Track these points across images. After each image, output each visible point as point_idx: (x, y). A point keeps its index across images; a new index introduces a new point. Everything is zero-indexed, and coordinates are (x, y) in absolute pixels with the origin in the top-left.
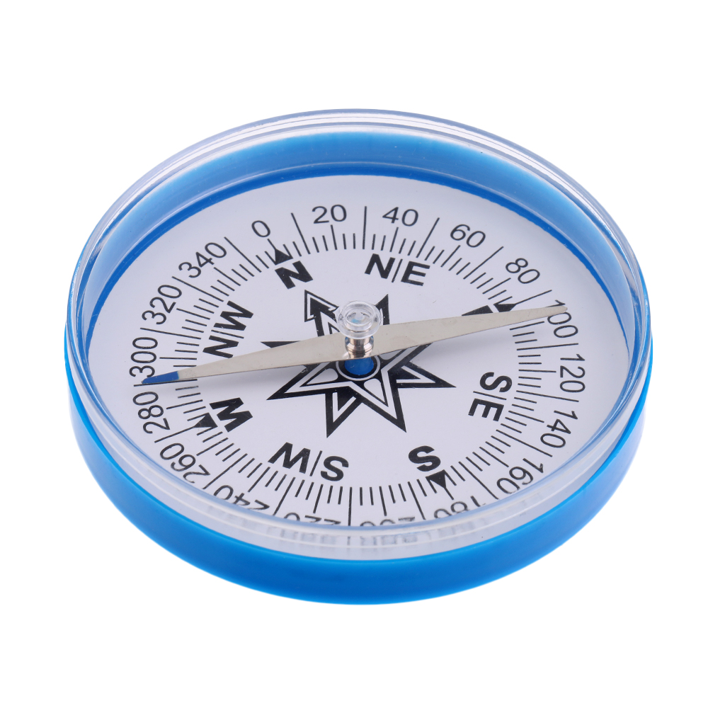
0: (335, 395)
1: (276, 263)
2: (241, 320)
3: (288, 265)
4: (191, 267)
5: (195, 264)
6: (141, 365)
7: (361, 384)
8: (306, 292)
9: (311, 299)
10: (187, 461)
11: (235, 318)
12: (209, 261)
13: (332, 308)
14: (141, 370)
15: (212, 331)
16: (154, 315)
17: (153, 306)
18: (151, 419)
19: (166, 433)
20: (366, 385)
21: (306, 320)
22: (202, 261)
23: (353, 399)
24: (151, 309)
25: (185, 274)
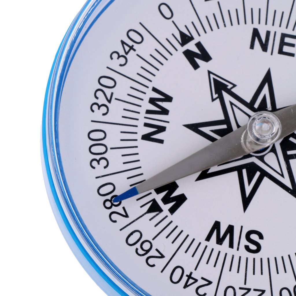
0: (244, 171)
1: (182, 45)
2: (165, 105)
3: (191, 46)
4: (119, 57)
5: (122, 53)
6: (98, 157)
7: (261, 159)
8: (209, 73)
9: (214, 79)
10: (146, 246)
11: (160, 103)
12: (131, 48)
13: (230, 86)
14: (98, 162)
15: (145, 118)
16: (99, 107)
17: (97, 98)
18: (114, 209)
19: (127, 221)
20: (266, 159)
21: (213, 100)
22: (127, 49)
23: (258, 174)
24: (96, 101)
25: (115, 63)
